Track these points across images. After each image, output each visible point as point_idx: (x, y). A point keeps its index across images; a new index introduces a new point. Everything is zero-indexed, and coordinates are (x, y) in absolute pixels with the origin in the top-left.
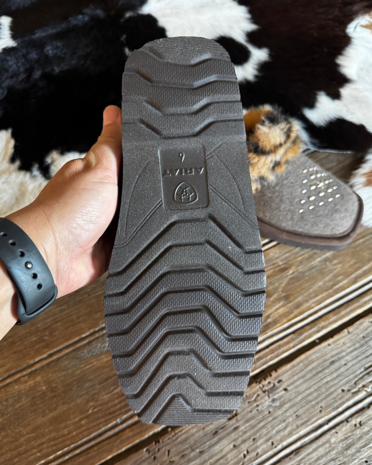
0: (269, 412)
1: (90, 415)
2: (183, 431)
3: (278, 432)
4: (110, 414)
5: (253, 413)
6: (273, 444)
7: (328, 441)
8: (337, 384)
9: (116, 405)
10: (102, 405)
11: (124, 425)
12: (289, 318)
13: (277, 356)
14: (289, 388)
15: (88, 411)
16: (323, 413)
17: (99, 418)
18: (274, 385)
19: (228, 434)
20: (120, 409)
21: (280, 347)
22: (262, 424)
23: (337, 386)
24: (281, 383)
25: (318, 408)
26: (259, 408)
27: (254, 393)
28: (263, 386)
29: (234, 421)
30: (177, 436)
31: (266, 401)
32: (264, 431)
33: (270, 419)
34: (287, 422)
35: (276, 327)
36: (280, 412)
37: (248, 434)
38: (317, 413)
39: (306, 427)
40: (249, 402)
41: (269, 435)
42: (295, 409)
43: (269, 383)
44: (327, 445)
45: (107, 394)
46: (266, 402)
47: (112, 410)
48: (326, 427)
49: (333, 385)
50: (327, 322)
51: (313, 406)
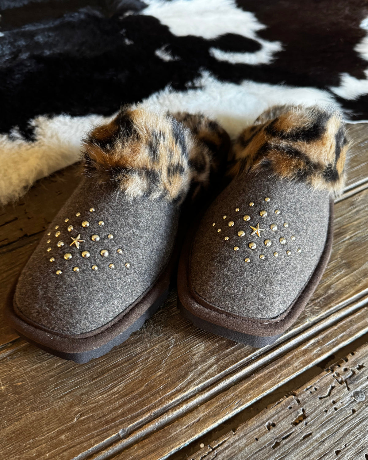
0: (354, 411)
1: (73, 426)
2: (226, 445)
4: (107, 422)
5: (329, 413)
9: (117, 409)
10: (93, 410)
11: (130, 439)
12: (357, 288)
13: (350, 336)
15: (73, 419)
17: (89, 430)
18: (354, 373)
19: (297, 446)
20: (123, 414)
21: (352, 323)
22: (345, 429)
24: (363, 370)
26: (337, 405)
27: (327, 385)
28: (338, 375)
29: (302, 426)
30: (216, 452)
31: (346, 395)
32: (352, 440)
33: (357, 420)
35: (342, 299)
37: (326, 445)
40: (321, 398)
41: (359, 445)
43: (346, 370)
45: (102, 394)
46: (347, 397)
47: (109, 417)
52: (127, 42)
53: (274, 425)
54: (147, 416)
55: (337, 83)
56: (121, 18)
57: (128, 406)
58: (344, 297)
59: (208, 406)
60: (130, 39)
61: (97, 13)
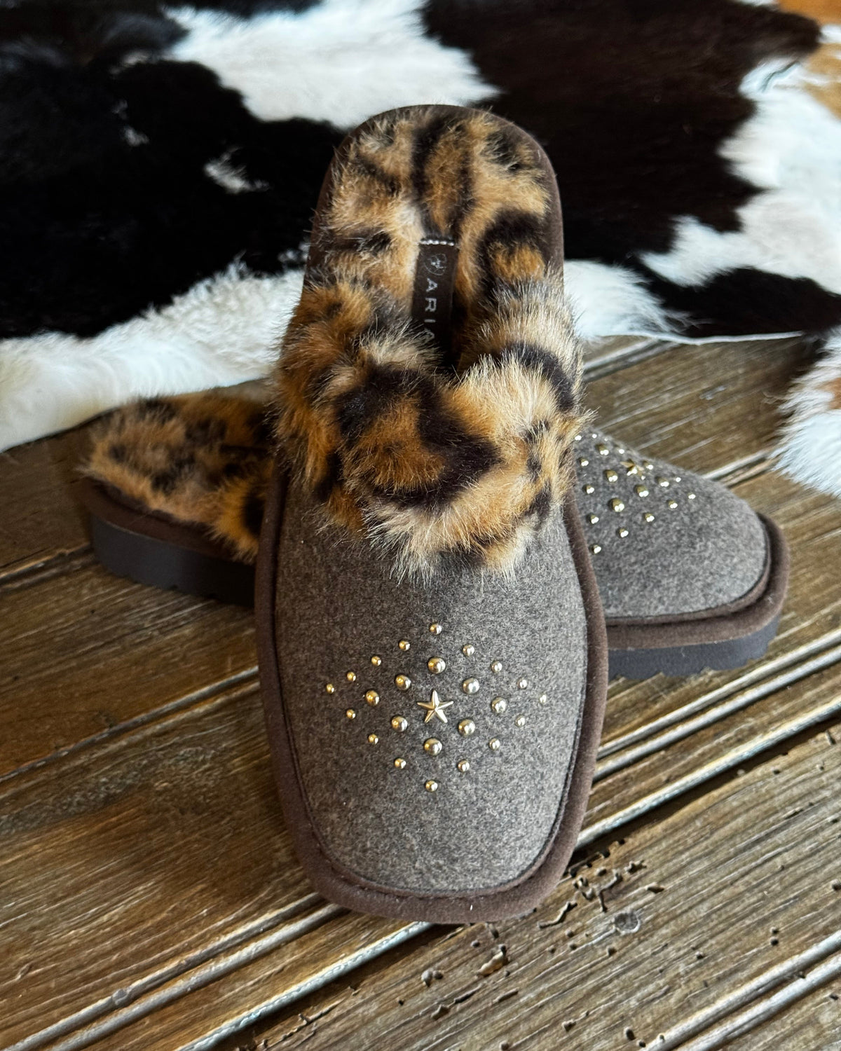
1: (14, 989)
2: (335, 1014)
3: (645, 1004)
4: (87, 979)
5: (559, 954)
6: (631, 1035)
7: (812, 1021)
8: (816, 870)
9: (110, 953)
10: (56, 957)
11: (136, 1008)
12: (649, 712)
13: (620, 807)
14: (668, 886)
15: (13, 975)
16: (783, 948)
17: (47, 994)
18: (620, 879)
19: (485, 1015)
20: (120, 964)
21: (626, 782)
22: (591, 983)
23: (820, 876)
24: (639, 873)
25: (767, 935)
26: (577, 941)
27: (558, 902)
28: (586, 882)
29: (499, 977)
30: (314, 1027)
31: (598, 921)
32: (601, 1003)
33: (618, 968)
34: (671, 974)
35: (613, 734)
36: (644, 950)
37: (548, 1013)
38: (767, 949)
39: (734, 986)
40: (542, 928)
41: (616, 1014)
42: (693, 939)
43: (603, 873)
44: (811, 1033)
45: (75, 927)
46: (600, 925)
47: (93, 968)
48: (798, 986)
49: (807, 875)
50: (766, 718)
51: (749, 931)
52: (132, 137)
53: (440, 977)
54: (171, 966)
55: (664, 244)
56: (115, 71)
57: (132, 948)
58: (618, 732)
59: (301, 945)
60: (138, 130)
61: (50, 55)
